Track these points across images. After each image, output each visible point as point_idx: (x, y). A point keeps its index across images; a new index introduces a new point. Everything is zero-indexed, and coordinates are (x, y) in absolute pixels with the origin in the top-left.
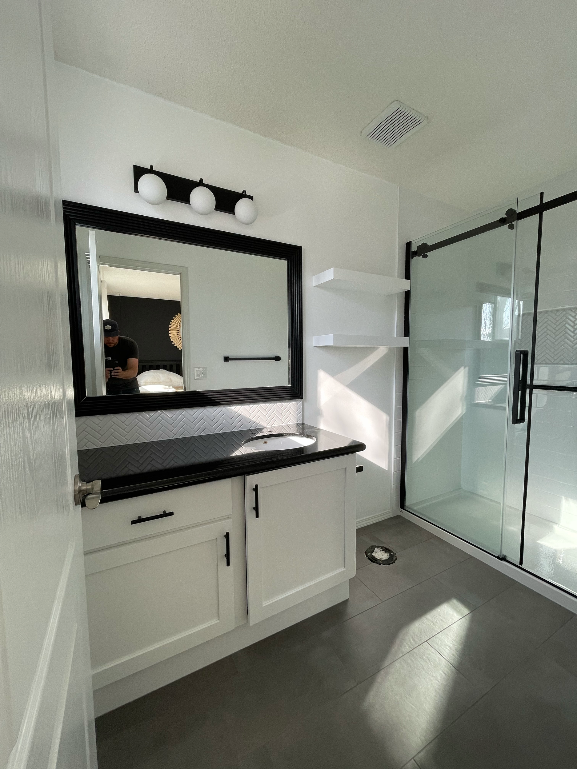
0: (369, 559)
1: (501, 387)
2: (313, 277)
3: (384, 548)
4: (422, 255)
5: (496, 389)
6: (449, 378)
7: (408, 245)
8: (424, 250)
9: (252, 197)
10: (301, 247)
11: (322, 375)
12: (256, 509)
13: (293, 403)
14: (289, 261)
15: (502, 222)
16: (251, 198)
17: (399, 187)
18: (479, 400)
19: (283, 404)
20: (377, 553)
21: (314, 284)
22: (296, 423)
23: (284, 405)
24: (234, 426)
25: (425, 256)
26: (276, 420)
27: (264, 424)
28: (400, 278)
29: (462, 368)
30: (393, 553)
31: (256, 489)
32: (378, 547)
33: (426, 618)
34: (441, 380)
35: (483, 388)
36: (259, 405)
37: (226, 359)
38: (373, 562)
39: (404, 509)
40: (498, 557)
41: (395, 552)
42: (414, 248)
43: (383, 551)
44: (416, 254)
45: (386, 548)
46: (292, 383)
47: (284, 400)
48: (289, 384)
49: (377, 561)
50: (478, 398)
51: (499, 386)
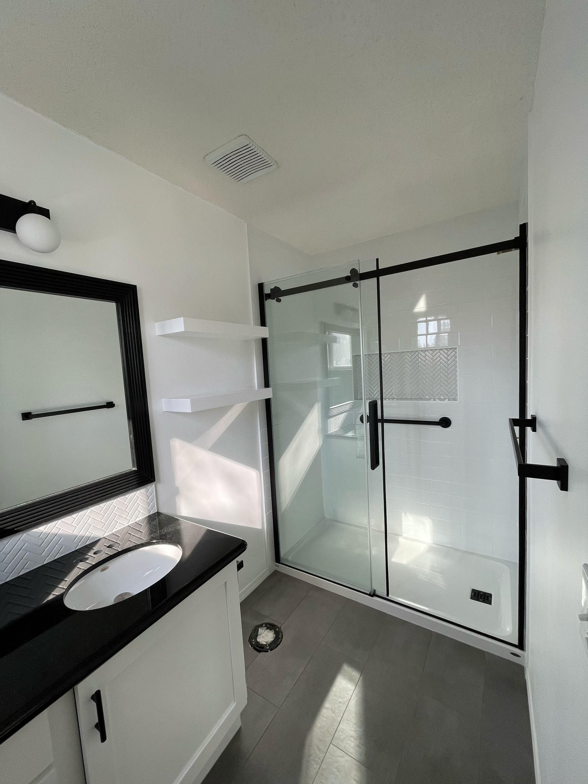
0: (255, 649)
1: (345, 414)
2: (156, 323)
3: (268, 625)
4: (276, 299)
5: (342, 417)
6: (306, 416)
7: (261, 286)
8: (277, 294)
9: (47, 211)
10: (135, 286)
11: (177, 444)
12: (101, 726)
13: (141, 491)
14: (119, 305)
15: (347, 279)
16: (45, 213)
17: (246, 223)
18: (331, 430)
19: (126, 496)
20: (262, 635)
21: (158, 332)
22: (148, 515)
23: (128, 498)
24: (47, 556)
25: (279, 301)
26: (119, 522)
27: (99, 534)
28: (256, 325)
29: (316, 404)
30: (278, 628)
31: (97, 697)
32: (261, 626)
33: (326, 708)
34: (300, 420)
35: (333, 418)
36: (89, 510)
37: (27, 416)
38: (259, 651)
39: (280, 564)
40: (370, 595)
41: (279, 626)
42: (267, 291)
43: (267, 629)
44: (269, 296)
45: (270, 624)
46: (138, 466)
47: (128, 490)
48: (133, 466)
49: (263, 648)
50: (330, 429)
51: (344, 414)
